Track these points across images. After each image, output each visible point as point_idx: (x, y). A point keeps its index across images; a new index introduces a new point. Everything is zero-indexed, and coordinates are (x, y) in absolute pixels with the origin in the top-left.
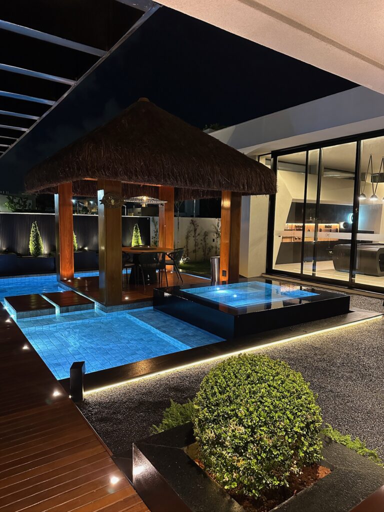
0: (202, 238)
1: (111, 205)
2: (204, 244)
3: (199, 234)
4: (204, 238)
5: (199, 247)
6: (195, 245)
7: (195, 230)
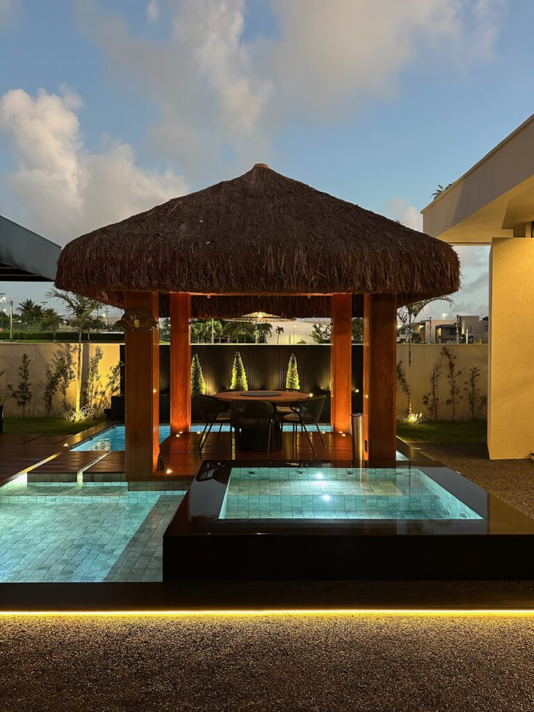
0: (468, 379)
1: (134, 328)
2: (470, 389)
3: (460, 373)
4: (472, 380)
5: (460, 394)
6: (453, 392)
7: (452, 366)
